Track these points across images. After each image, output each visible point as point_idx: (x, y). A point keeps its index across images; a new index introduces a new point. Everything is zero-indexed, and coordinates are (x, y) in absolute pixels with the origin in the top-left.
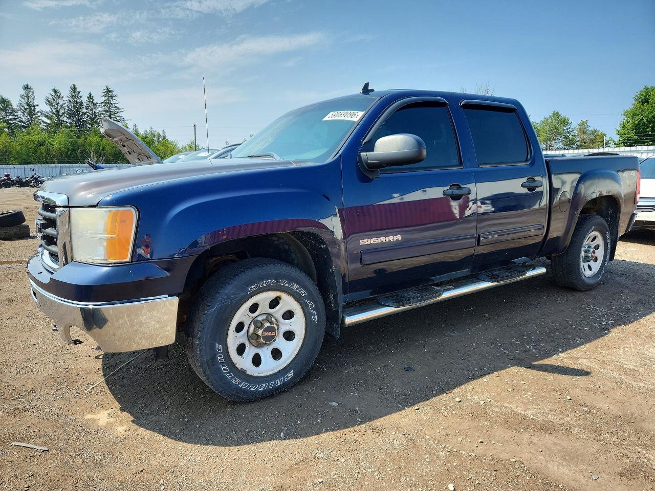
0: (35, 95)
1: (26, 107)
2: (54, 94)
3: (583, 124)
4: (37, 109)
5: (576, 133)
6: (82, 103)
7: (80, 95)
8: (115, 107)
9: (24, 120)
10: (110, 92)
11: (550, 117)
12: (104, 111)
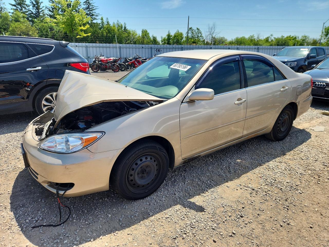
1: (35, 3)
8: (93, 5)
12: (86, 8)
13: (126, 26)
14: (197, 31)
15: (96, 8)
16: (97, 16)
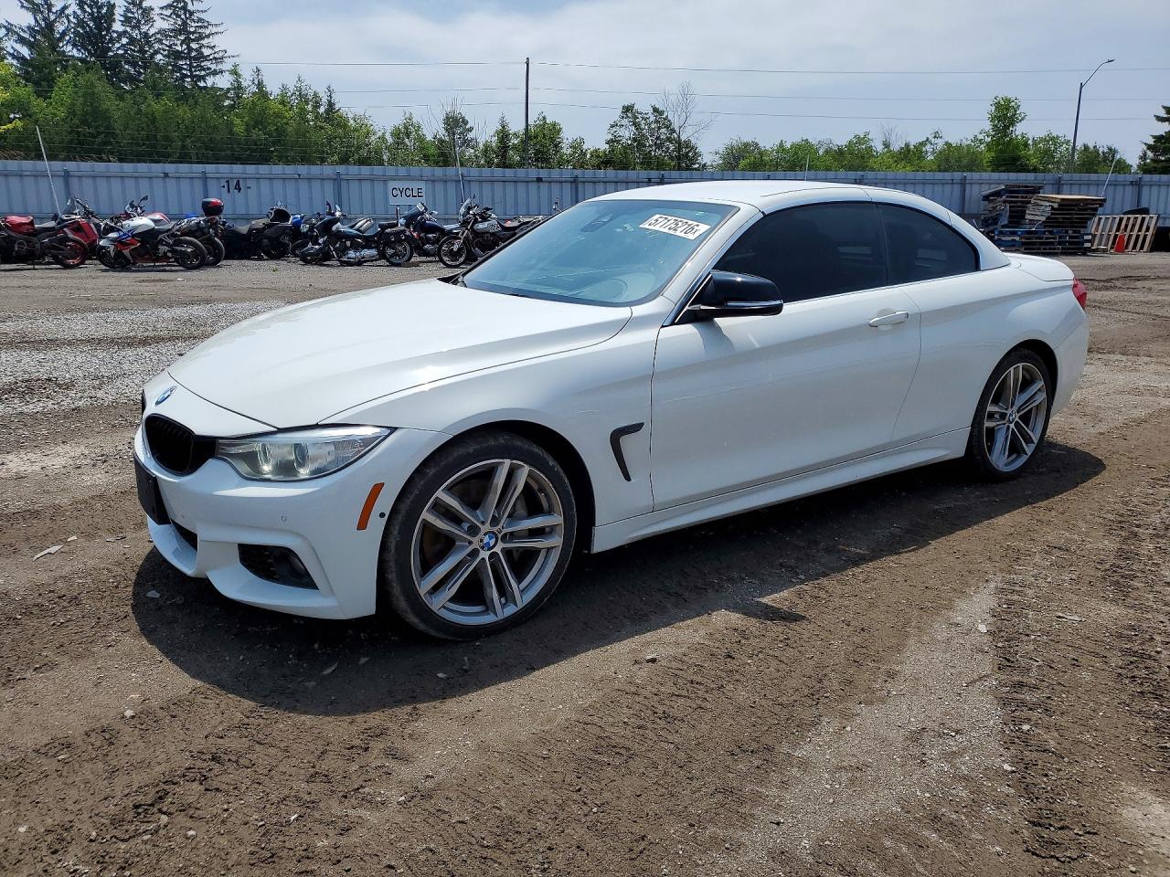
6: (111, 8)
8: (201, 20)
12: (172, 31)
13: (335, 98)
14: (652, 118)
15: (214, 30)
16: (218, 60)
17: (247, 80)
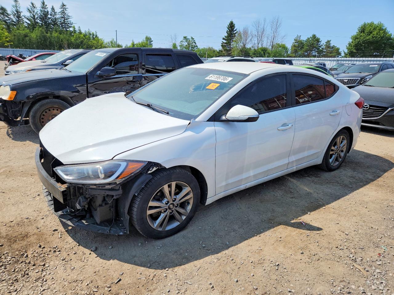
0: (20, 5)
1: (15, 12)
2: (31, 5)
3: (328, 42)
4: (22, 14)
5: (324, 47)
6: (48, 12)
7: (47, 7)
8: (68, 15)
9: (14, 20)
10: (64, 5)
11: (311, 37)
12: (61, 17)
13: (97, 34)
15: (70, 17)
16: (71, 24)
17: (77, 29)
